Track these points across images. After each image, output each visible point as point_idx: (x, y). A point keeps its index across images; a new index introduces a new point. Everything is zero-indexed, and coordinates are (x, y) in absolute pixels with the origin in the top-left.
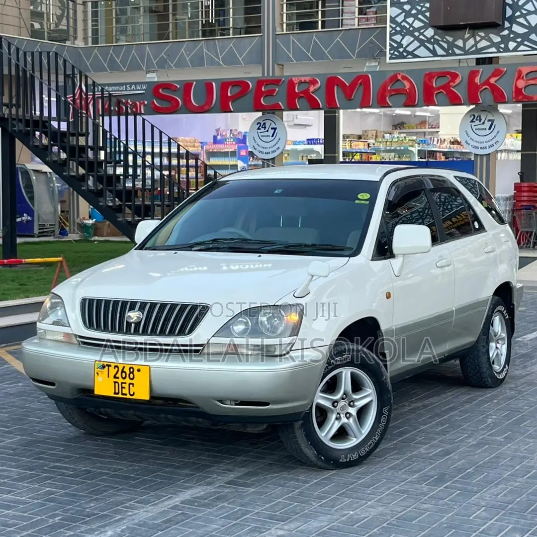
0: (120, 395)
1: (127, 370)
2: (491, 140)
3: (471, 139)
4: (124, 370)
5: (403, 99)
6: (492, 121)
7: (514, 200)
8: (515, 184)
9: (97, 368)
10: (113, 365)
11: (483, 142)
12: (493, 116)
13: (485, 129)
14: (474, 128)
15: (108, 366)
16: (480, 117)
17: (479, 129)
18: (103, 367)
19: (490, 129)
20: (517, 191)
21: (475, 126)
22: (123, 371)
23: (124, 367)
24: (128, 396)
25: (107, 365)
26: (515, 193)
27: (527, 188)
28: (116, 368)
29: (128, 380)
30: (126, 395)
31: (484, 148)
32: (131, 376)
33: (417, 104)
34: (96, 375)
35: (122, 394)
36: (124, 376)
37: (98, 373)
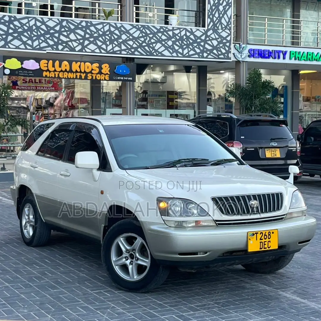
0: (263, 249)
1: (267, 234)
4: (266, 234)
9: (250, 236)
10: (259, 233)
15: (257, 233)
18: (253, 235)
22: (265, 235)
23: (266, 232)
24: (268, 249)
25: (255, 233)
28: (262, 234)
29: (267, 240)
30: (266, 248)
32: (269, 237)
34: (249, 240)
35: (264, 248)
36: (265, 237)
37: (250, 239)
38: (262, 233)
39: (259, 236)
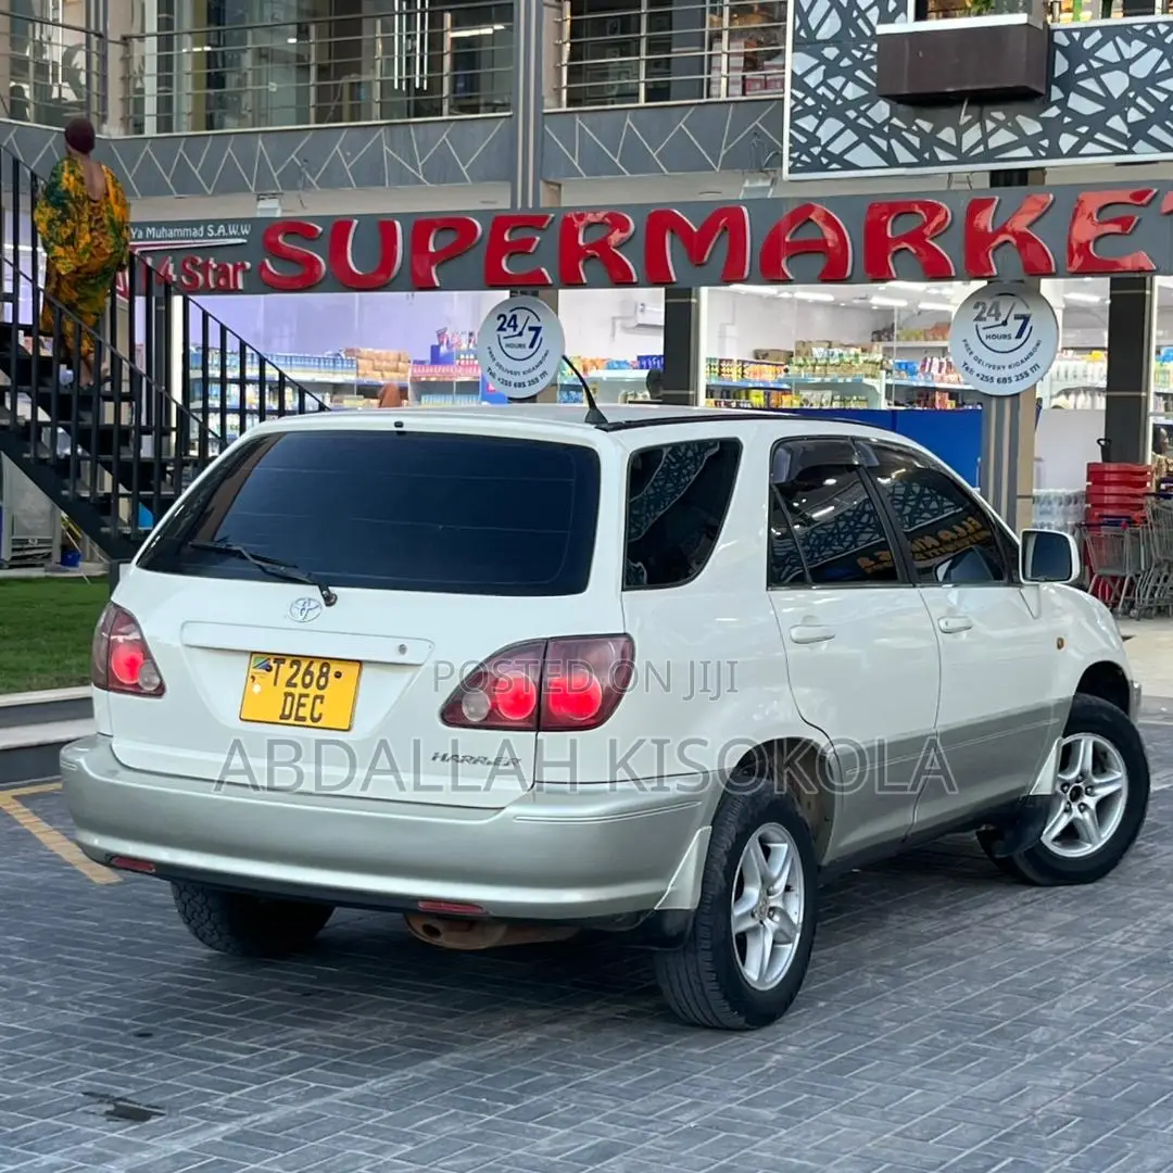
2: (1022, 361)
3: (976, 358)
5: (818, 263)
6: (1026, 319)
7: (1087, 502)
8: (1089, 465)
11: (1004, 367)
12: (1028, 307)
13: (1009, 337)
14: (983, 334)
16: (997, 310)
17: (994, 337)
19: (1019, 336)
20: (1094, 483)
21: (984, 328)
26: (1088, 486)
27: (1115, 475)
31: (1005, 380)
33: (850, 277)
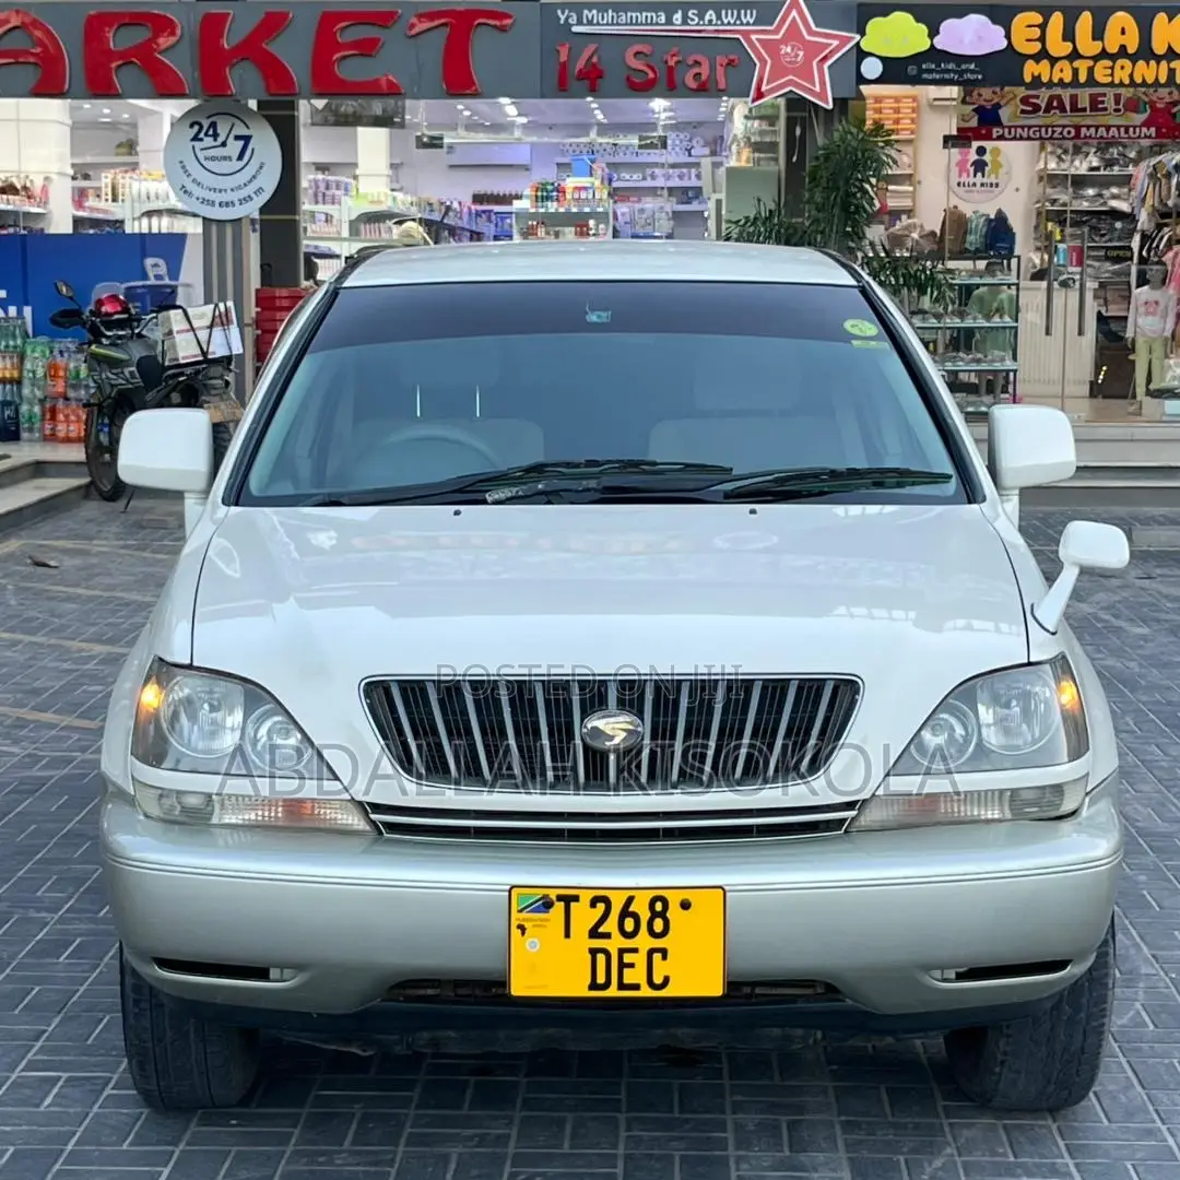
0: (613, 992)
1: (641, 907)
4: (632, 908)
9: (521, 911)
10: (586, 897)
15: (568, 900)
18: (547, 905)
22: (625, 913)
23: (630, 900)
24: (646, 992)
25: (560, 898)
28: (601, 907)
29: (644, 941)
30: (636, 987)
32: (658, 925)
34: (516, 932)
35: (622, 986)
36: (629, 925)
37: (522, 928)
38: (606, 901)
39: (584, 916)
